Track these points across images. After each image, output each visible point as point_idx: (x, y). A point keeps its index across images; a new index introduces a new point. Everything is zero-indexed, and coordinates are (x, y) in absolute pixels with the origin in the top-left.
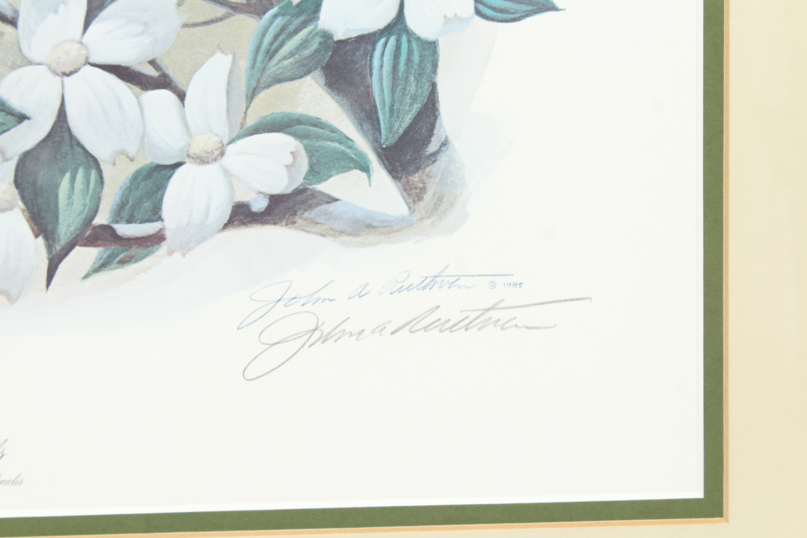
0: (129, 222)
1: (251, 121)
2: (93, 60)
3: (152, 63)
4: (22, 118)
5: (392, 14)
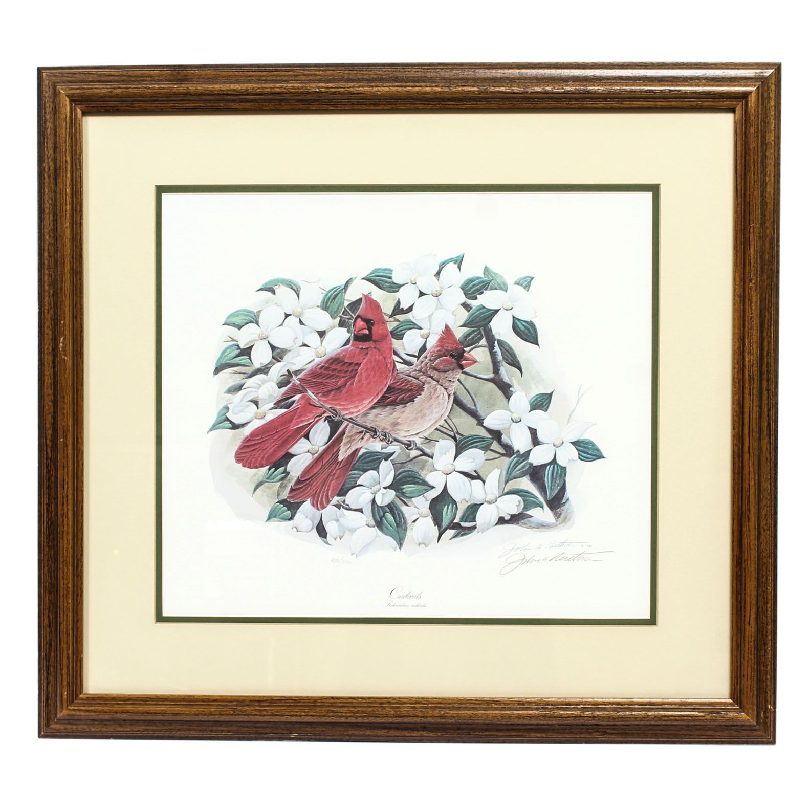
0: (465, 522)
1: (505, 491)
2: (456, 470)
4: (433, 487)
5: (552, 458)
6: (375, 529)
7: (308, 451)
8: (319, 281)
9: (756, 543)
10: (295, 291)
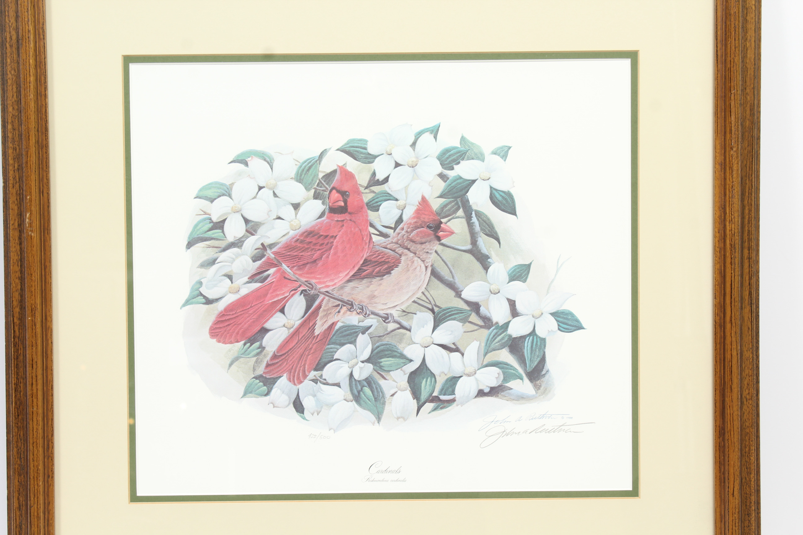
0: (444, 395)
1: (485, 363)
2: (434, 343)
3: (454, 344)
4: (411, 361)
5: (531, 329)
6: (354, 404)
7: (284, 326)
8: (293, 152)
9: (739, 414)
10: (268, 163)
